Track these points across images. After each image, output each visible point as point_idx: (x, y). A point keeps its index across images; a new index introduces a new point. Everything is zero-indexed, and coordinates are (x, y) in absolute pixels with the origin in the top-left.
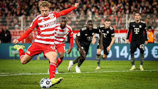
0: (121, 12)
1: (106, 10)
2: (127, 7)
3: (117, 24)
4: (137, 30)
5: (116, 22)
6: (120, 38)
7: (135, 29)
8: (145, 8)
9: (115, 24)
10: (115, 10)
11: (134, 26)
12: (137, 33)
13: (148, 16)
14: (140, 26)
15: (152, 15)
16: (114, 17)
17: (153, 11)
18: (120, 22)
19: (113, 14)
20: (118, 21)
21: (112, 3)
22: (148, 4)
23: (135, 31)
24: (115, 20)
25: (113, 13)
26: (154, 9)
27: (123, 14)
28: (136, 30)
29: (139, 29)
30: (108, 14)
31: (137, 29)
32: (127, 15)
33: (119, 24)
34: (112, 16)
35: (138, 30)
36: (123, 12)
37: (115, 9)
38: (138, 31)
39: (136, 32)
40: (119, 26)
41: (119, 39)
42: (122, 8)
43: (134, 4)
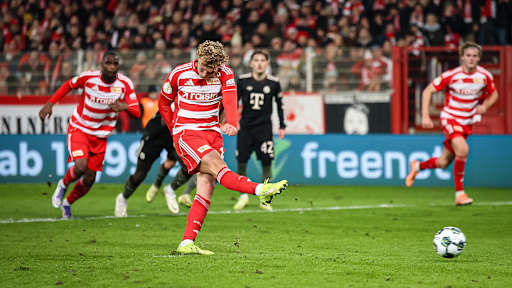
0: (59, 43)
1: (11, 36)
2: (74, 31)
3: (47, 80)
4: (257, 99)
5: (46, 73)
6: (61, 120)
7: (252, 95)
8: (127, 34)
9: (42, 78)
10: (38, 38)
11: (250, 88)
12: (256, 107)
13: (141, 55)
14: (267, 89)
15: (151, 52)
16: (39, 57)
17: (154, 42)
18: (55, 74)
19: (36, 49)
20: (52, 69)
21: (28, 18)
22: (134, 21)
23: (252, 102)
24: (41, 68)
25: (34, 45)
26: (157, 35)
27: (63, 51)
28: (254, 98)
29: (262, 96)
30: (17, 47)
31: (257, 95)
32: (80, 54)
33: (54, 78)
34: (34, 55)
35: (260, 99)
36: (63, 45)
37: (38, 34)
38: (262, 103)
39: (253, 105)
40: (53, 84)
41: (58, 121)
42: (60, 31)
43: (93, 20)
